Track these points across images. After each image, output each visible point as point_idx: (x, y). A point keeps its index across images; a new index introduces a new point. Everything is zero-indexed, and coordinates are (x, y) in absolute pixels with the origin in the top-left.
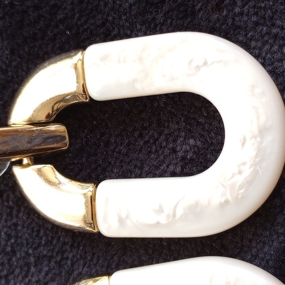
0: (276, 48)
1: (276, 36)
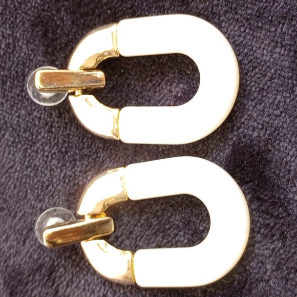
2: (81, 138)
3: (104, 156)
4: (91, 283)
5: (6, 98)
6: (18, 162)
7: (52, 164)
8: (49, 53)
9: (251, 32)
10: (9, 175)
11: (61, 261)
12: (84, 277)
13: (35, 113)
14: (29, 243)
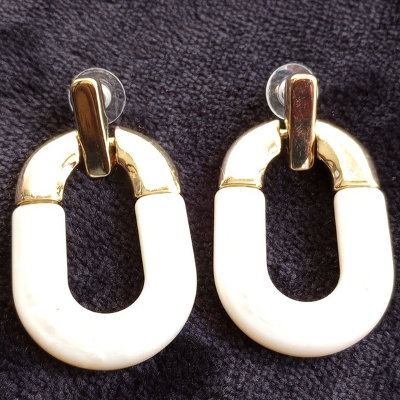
0: (376, 354)
1: (386, 355)
2: (220, 135)
3: (196, 166)
4: (18, 144)
5: (274, 35)
6: (187, 48)
7: (184, 94)
8: (336, 96)
9: (370, 375)
10: (168, 35)
11: (48, 102)
12: (26, 133)
13: (254, 74)
14: (75, 60)
